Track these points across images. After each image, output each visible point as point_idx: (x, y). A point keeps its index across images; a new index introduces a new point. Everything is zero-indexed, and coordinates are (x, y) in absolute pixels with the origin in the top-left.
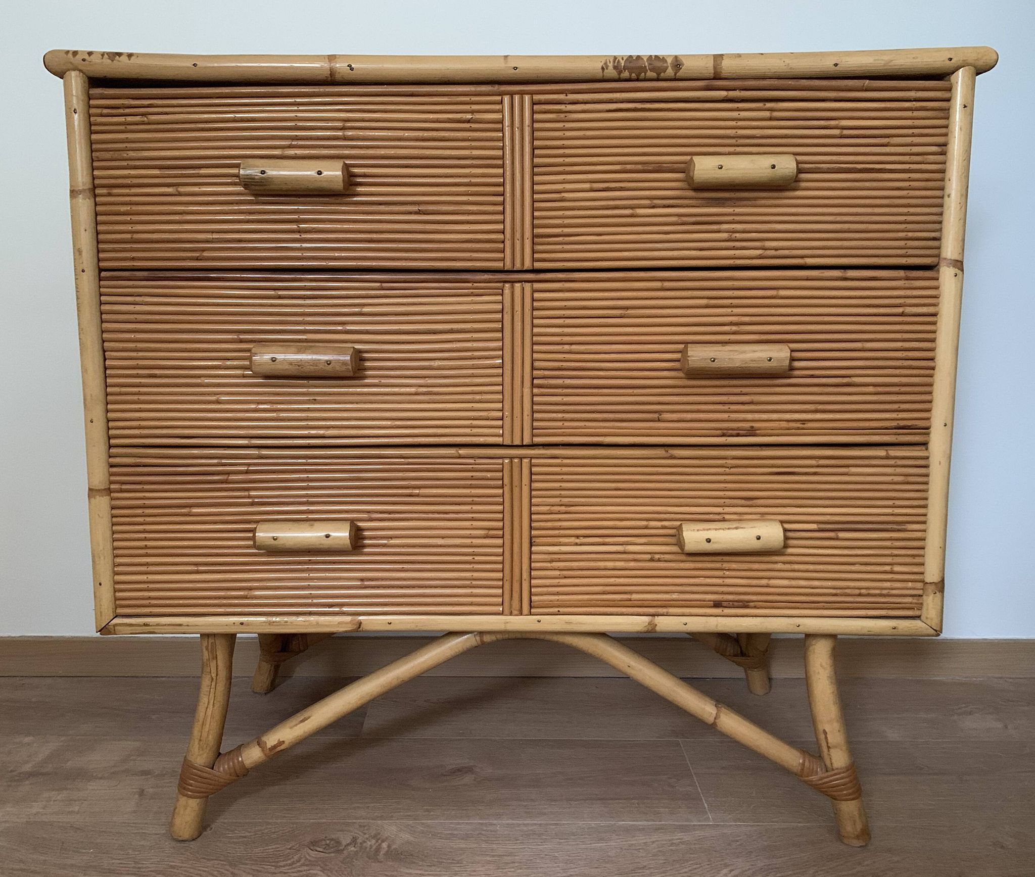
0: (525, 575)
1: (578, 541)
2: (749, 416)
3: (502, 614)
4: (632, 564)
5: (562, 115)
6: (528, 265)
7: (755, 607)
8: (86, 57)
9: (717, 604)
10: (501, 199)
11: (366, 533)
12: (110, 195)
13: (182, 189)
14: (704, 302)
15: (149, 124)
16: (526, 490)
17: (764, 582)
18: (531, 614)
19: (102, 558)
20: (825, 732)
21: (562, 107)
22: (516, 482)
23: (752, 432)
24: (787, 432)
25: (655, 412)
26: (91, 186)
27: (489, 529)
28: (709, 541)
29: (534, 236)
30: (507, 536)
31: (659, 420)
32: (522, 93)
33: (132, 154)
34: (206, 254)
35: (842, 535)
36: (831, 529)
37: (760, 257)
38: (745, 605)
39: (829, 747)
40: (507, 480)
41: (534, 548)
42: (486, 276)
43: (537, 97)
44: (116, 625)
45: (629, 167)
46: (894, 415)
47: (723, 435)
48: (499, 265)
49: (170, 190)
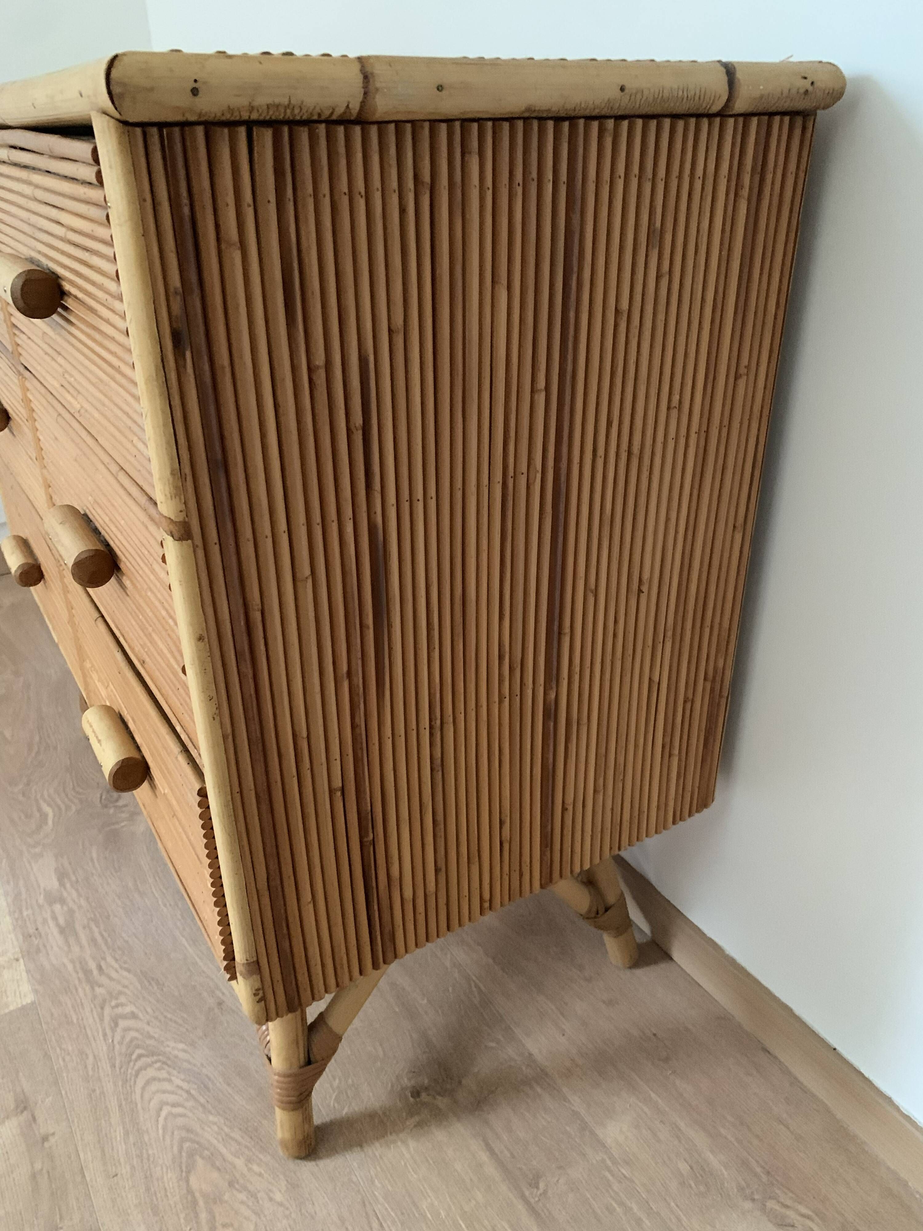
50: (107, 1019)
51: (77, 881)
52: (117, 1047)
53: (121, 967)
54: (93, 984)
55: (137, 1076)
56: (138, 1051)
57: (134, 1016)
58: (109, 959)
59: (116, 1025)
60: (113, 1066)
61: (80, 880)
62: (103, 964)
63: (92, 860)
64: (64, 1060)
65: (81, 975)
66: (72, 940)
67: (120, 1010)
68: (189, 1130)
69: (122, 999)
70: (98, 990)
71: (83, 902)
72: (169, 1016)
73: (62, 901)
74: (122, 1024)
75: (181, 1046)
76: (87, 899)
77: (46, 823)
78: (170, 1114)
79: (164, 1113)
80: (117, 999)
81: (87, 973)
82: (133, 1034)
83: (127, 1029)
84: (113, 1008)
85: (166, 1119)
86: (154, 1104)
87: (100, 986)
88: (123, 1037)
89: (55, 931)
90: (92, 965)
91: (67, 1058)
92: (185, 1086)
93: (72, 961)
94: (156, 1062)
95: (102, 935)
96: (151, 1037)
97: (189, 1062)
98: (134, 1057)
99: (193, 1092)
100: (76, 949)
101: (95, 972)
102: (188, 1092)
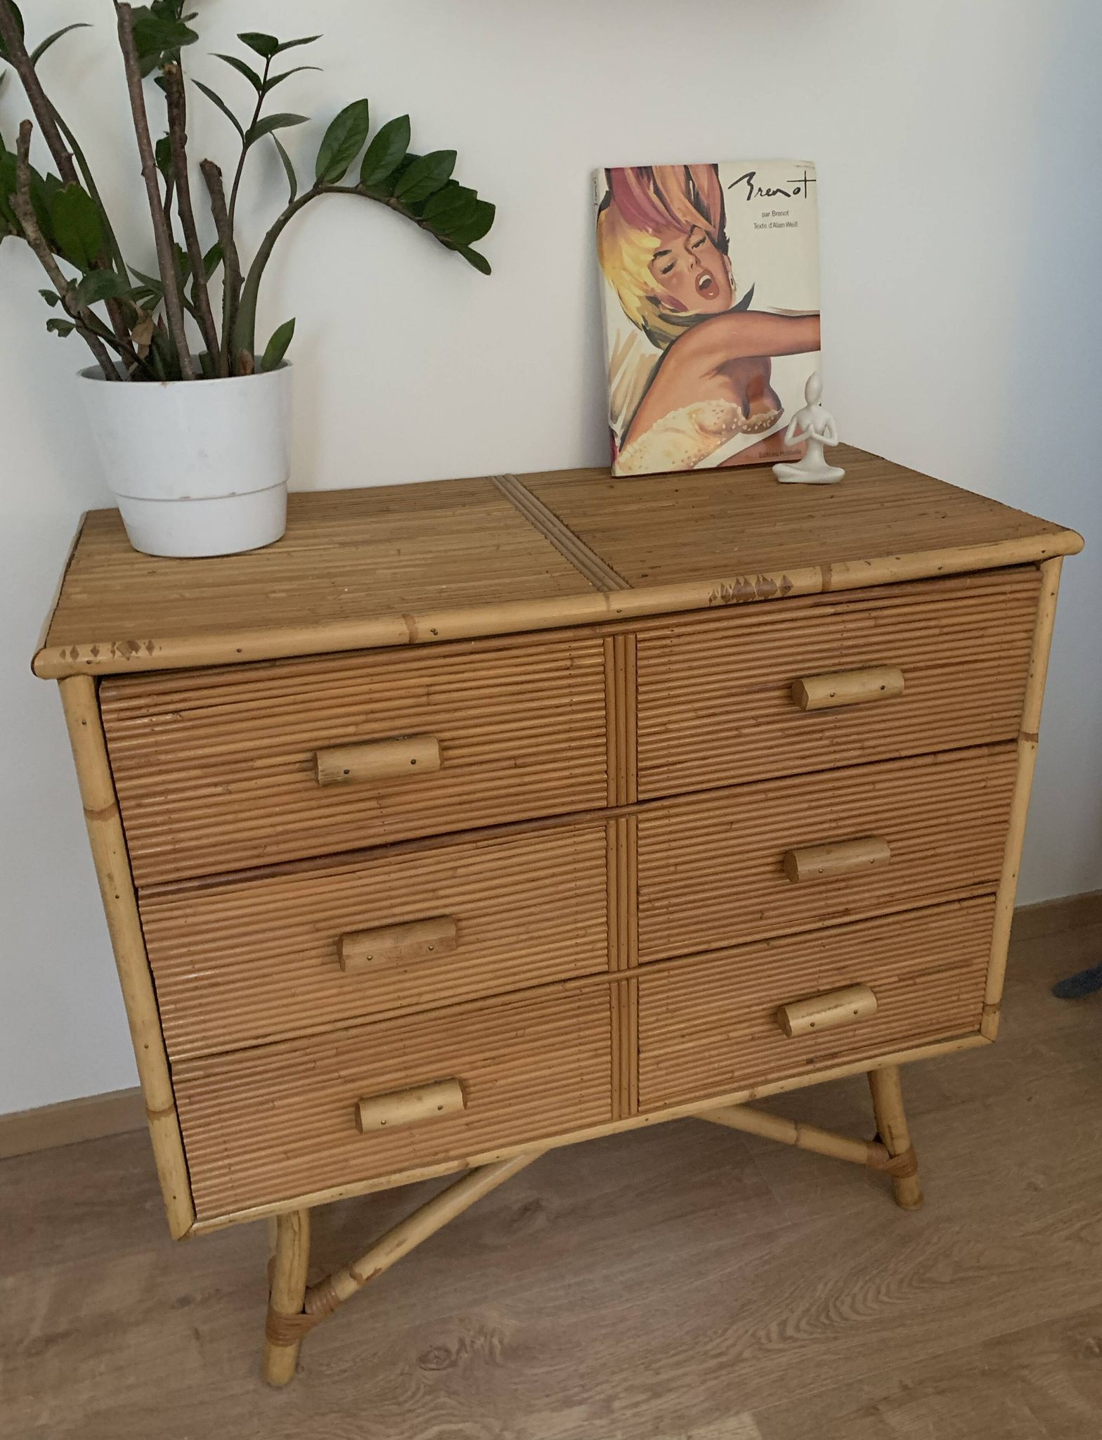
0: (634, 1082)
1: (684, 1040)
2: (843, 900)
3: (611, 1120)
4: (735, 1047)
5: (667, 650)
6: (633, 799)
7: (843, 1056)
8: (91, 658)
9: (810, 1062)
10: (603, 740)
11: (471, 1082)
12: (139, 806)
13: (232, 787)
14: (806, 805)
15: (182, 721)
16: (633, 1008)
17: (850, 1034)
18: (639, 1113)
19: (174, 1173)
20: (889, 1127)
21: (668, 642)
22: (624, 1001)
23: (846, 912)
24: (878, 906)
25: (757, 912)
26: (112, 800)
27: (596, 1050)
28: (812, 1025)
29: (638, 770)
30: (616, 1053)
31: (761, 918)
32: (625, 633)
33: (163, 757)
34: (269, 849)
35: (918, 980)
36: (909, 978)
37: (860, 756)
38: (834, 1055)
39: (892, 1138)
40: (614, 1003)
41: (642, 1056)
42: (588, 816)
43: (640, 636)
44: (198, 1229)
45: (734, 691)
46: (971, 874)
47: (820, 920)
48: (603, 803)
49: (219, 789)
50: (781, 1346)
51: (583, 1386)
52: (815, 1336)
53: (721, 1336)
54: (739, 1359)
55: (847, 1319)
56: (823, 1319)
57: (783, 1324)
58: (709, 1347)
59: (791, 1338)
60: (836, 1339)
61: (582, 1383)
62: (713, 1353)
63: (548, 1373)
64: (825, 1379)
65: (724, 1372)
66: (673, 1385)
67: (774, 1336)
68: (901, 1282)
69: (762, 1333)
70: (747, 1354)
71: (617, 1378)
72: (786, 1295)
73: (610, 1400)
74: (790, 1331)
75: (820, 1286)
76: (613, 1373)
77: (460, 1430)
78: (887, 1294)
79: (886, 1299)
80: (760, 1338)
81: (722, 1366)
82: (803, 1325)
83: (797, 1328)
84: (770, 1341)
85: (890, 1297)
86: (875, 1306)
87: (741, 1353)
88: (805, 1331)
89: (655, 1403)
90: (712, 1363)
91: (823, 1377)
92: (860, 1283)
93: (703, 1382)
94: (835, 1306)
95: (673, 1356)
96: (808, 1310)
97: (837, 1282)
98: (826, 1322)
99: (867, 1278)
100: (687, 1380)
101: (724, 1359)
102: (866, 1282)
